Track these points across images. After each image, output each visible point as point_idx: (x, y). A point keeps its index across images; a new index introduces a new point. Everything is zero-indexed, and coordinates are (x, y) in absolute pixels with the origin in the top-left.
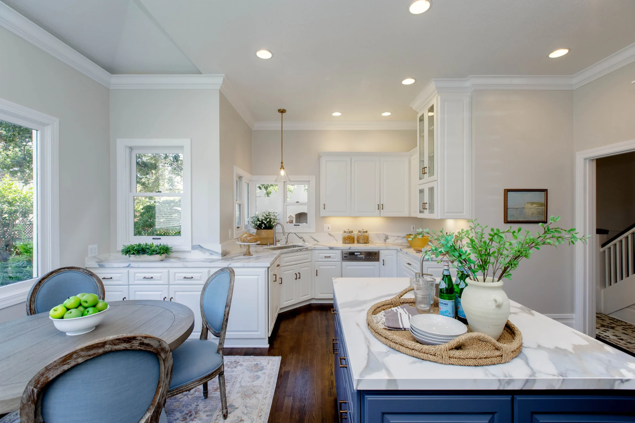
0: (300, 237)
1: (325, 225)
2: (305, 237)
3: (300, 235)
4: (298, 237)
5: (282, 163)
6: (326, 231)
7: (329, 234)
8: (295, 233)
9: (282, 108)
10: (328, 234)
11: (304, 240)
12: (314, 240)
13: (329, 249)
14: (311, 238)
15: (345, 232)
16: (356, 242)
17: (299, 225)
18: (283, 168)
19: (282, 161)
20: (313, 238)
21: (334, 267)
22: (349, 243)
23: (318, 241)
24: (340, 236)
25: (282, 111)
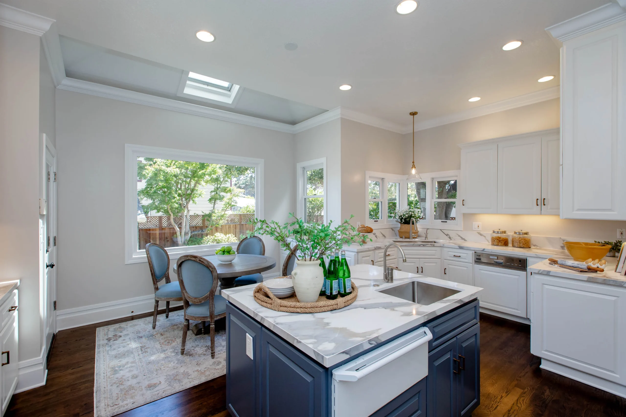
0: (447, 234)
1: (474, 223)
2: (452, 234)
3: (446, 232)
4: (444, 233)
5: (413, 162)
6: (475, 229)
7: (479, 233)
8: (441, 230)
9: (413, 111)
10: (477, 233)
11: (450, 238)
12: (461, 238)
13: (458, 248)
14: (457, 236)
15: (494, 232)
16: (510, 245)
17: (446, 222)
18: (415, 168)
19: (414, 161)
20: (459, 236)
21: (465, 268)
22: (498, 245)
23: (466, 239)
24: (489, 235)
25: (414, 114)
